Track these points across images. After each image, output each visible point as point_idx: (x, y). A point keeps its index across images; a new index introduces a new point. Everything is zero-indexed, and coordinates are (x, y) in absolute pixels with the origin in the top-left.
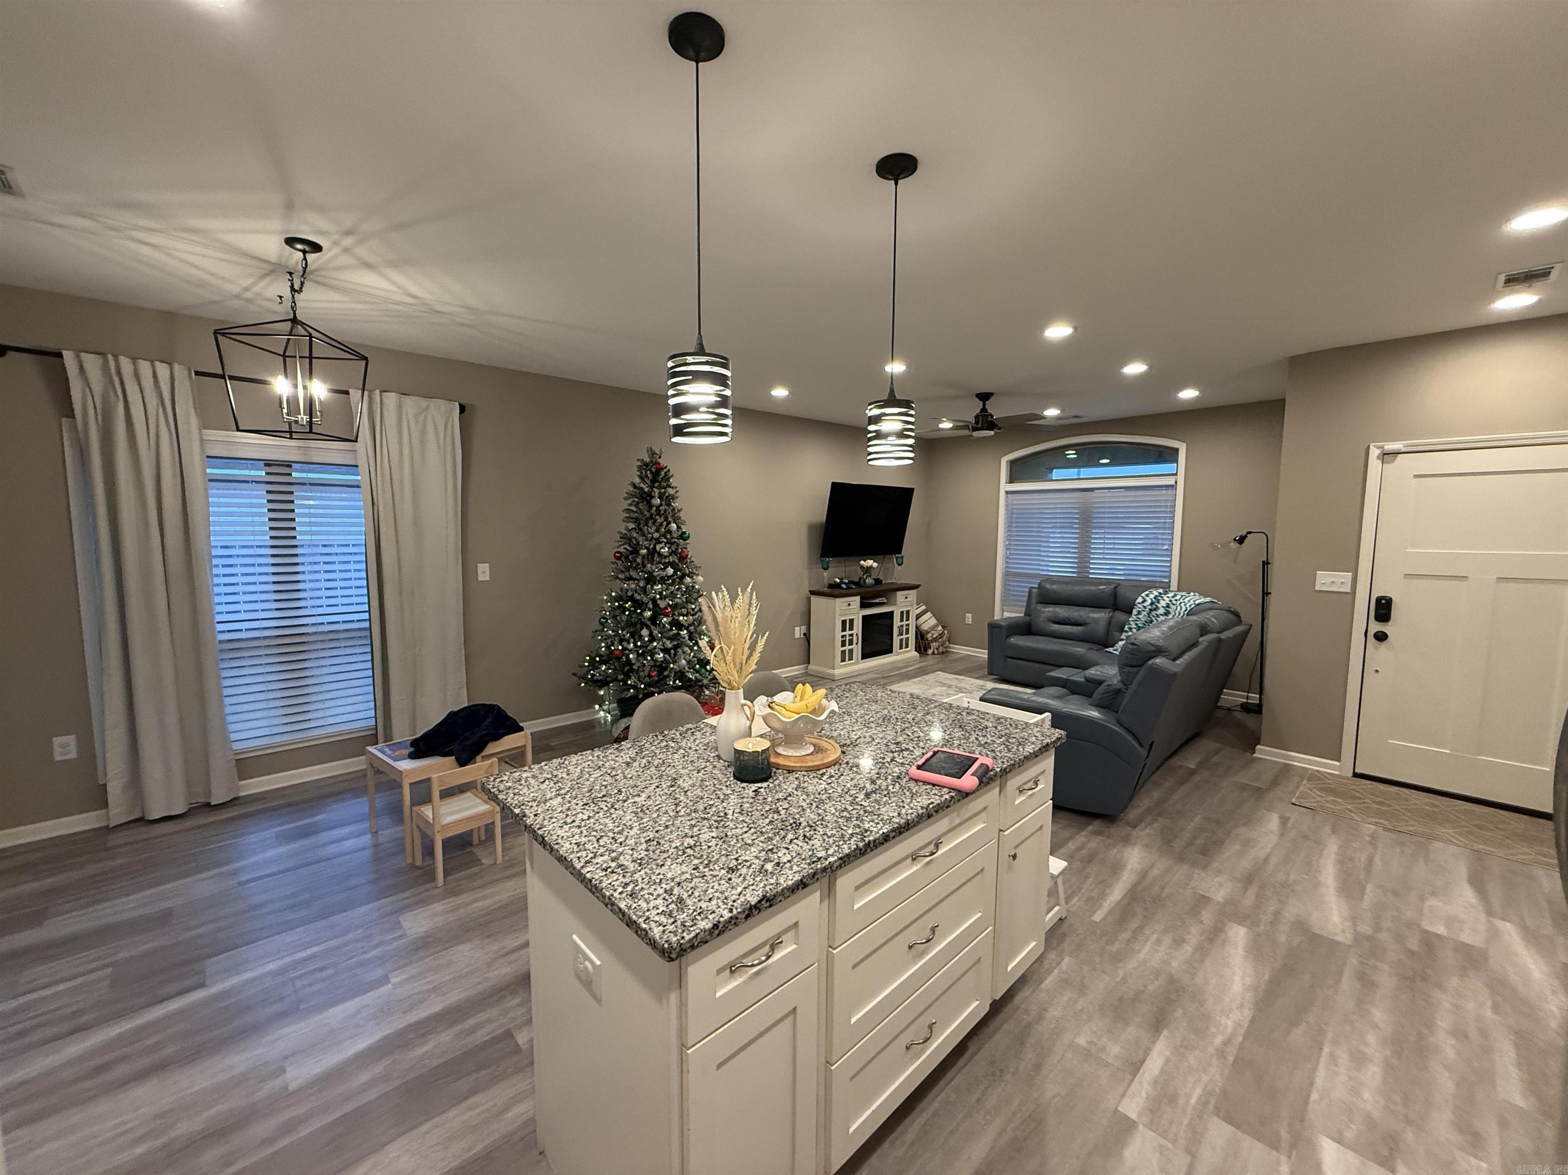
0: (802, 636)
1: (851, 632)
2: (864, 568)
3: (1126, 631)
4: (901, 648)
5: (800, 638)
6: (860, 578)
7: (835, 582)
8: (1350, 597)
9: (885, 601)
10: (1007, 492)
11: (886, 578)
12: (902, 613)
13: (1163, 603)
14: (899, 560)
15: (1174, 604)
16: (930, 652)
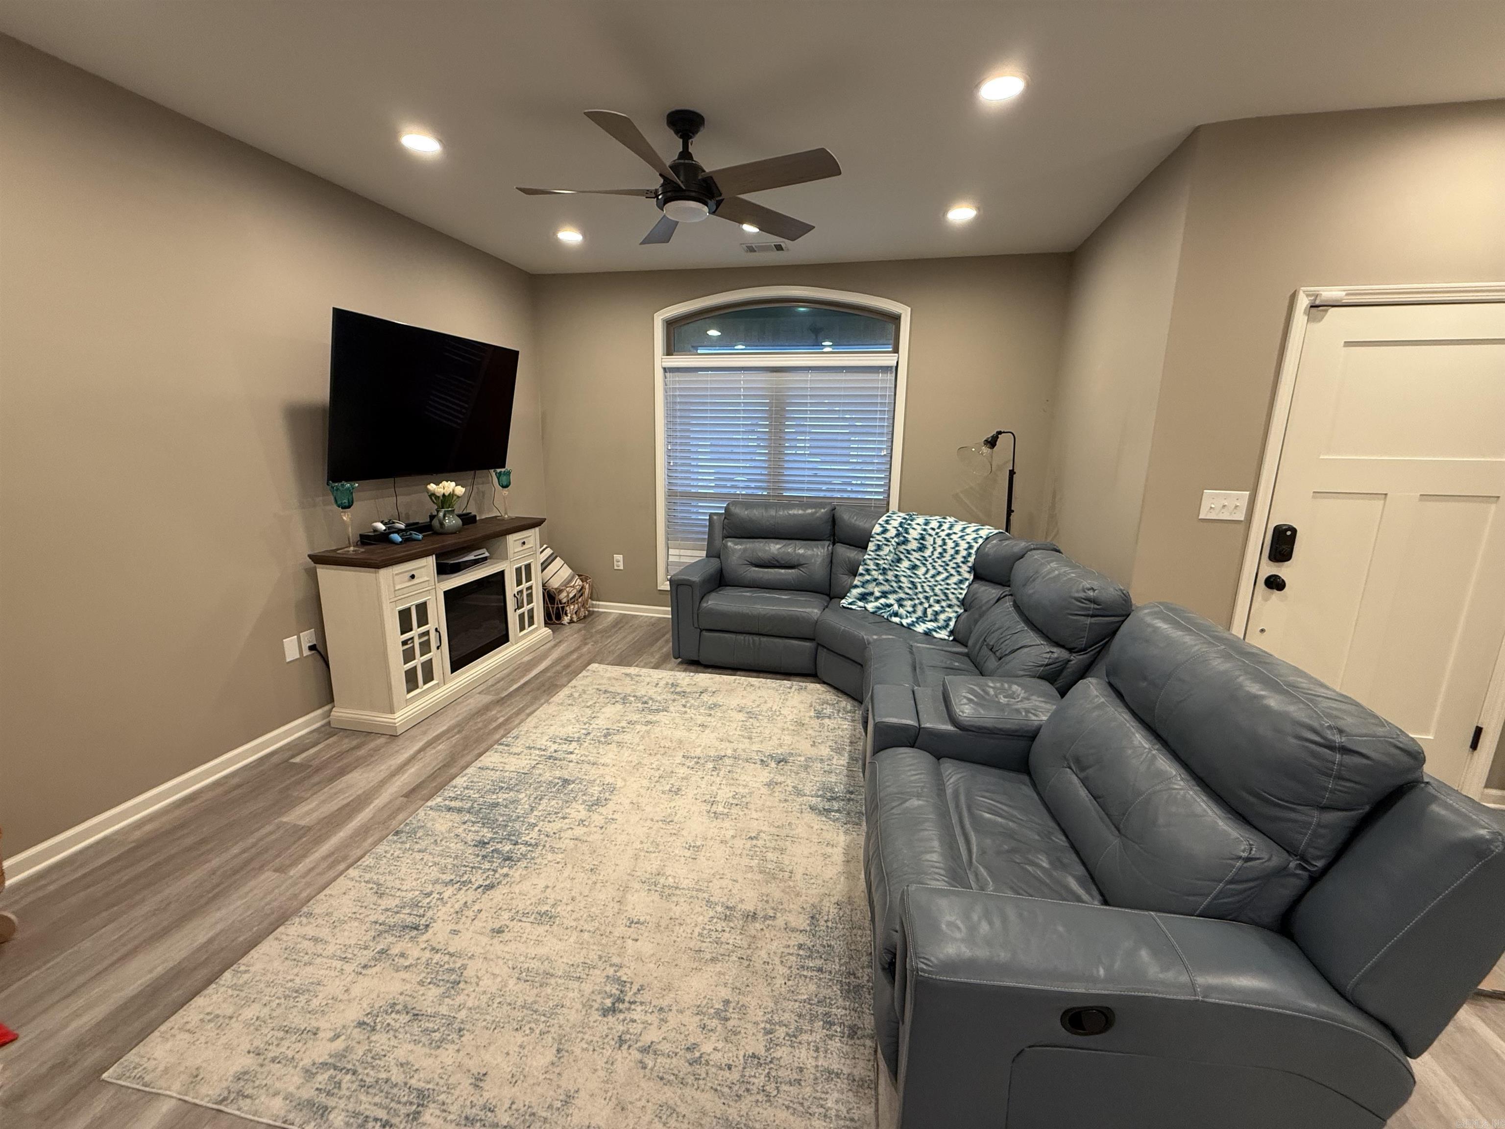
0: (306, 652)
1: (423, 629)
2: (437, 497)
3: (861, 575)
4: (522, 628)
5: (302, 658)
6: (432, 517)
7: (375, 530)
8: (1241, 528)
9: (487, 554)
10: (665, 370)
11: (481, 512)
12: (518, 570)
13: (914, 534)
14: (504, 479)
15: (930, 535)
16: (566, 619)
